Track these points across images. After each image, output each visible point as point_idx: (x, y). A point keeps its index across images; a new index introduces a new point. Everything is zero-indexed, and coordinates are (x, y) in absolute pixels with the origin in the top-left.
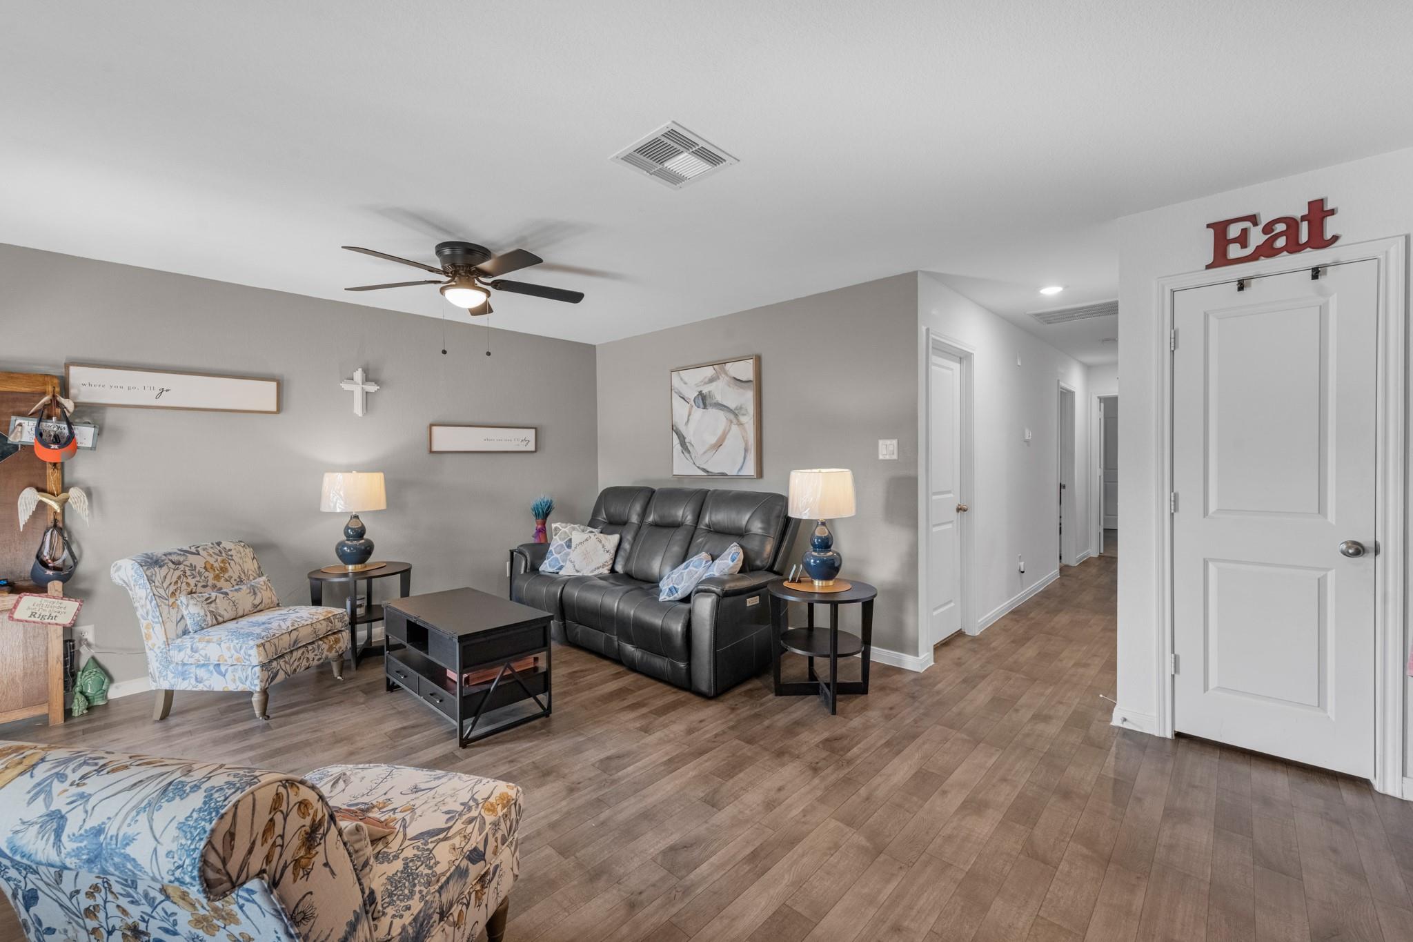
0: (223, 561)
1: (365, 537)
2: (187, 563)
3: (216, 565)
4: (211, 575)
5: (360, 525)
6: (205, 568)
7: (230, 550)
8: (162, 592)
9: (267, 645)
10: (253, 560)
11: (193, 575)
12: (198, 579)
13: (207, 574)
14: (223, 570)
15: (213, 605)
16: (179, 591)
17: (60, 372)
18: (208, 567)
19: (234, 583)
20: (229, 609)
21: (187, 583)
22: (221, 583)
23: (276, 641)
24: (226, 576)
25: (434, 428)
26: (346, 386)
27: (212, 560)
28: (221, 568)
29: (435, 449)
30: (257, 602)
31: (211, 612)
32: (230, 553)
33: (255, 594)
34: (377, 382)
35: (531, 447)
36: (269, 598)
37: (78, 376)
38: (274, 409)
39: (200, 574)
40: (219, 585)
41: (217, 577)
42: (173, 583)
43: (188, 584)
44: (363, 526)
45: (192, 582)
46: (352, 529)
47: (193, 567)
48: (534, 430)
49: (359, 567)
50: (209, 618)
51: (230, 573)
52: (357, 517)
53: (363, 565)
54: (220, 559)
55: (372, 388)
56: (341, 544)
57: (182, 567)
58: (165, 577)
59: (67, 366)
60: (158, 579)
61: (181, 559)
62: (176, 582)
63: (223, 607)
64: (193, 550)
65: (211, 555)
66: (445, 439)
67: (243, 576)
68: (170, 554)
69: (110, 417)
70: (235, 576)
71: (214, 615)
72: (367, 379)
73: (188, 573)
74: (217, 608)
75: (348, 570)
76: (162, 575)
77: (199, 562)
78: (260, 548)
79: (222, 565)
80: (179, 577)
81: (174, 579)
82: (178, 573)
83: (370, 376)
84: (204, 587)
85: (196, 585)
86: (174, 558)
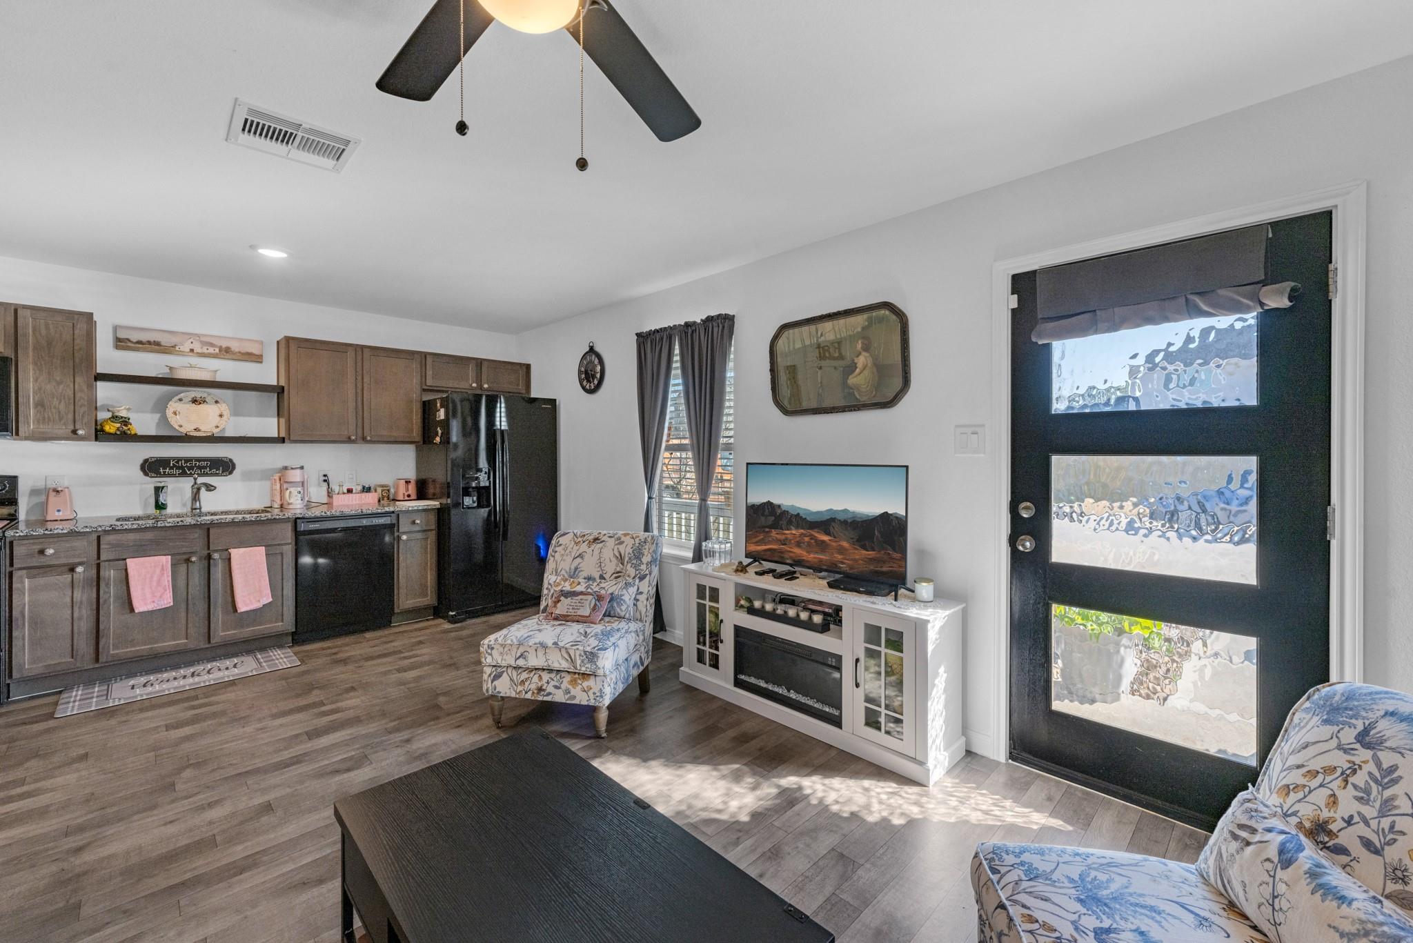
11: (1368, 792)
16: (1300, 795)
21: (1334, 795)
42: (1304, 770)
43: (1333, 800)
45: (1348, 805)
58: (1306, 746)
62: (1313, 774)
80: (1330, 770)
81: (1316, 765)
82: (1340, 760)
85: (1349, 822)
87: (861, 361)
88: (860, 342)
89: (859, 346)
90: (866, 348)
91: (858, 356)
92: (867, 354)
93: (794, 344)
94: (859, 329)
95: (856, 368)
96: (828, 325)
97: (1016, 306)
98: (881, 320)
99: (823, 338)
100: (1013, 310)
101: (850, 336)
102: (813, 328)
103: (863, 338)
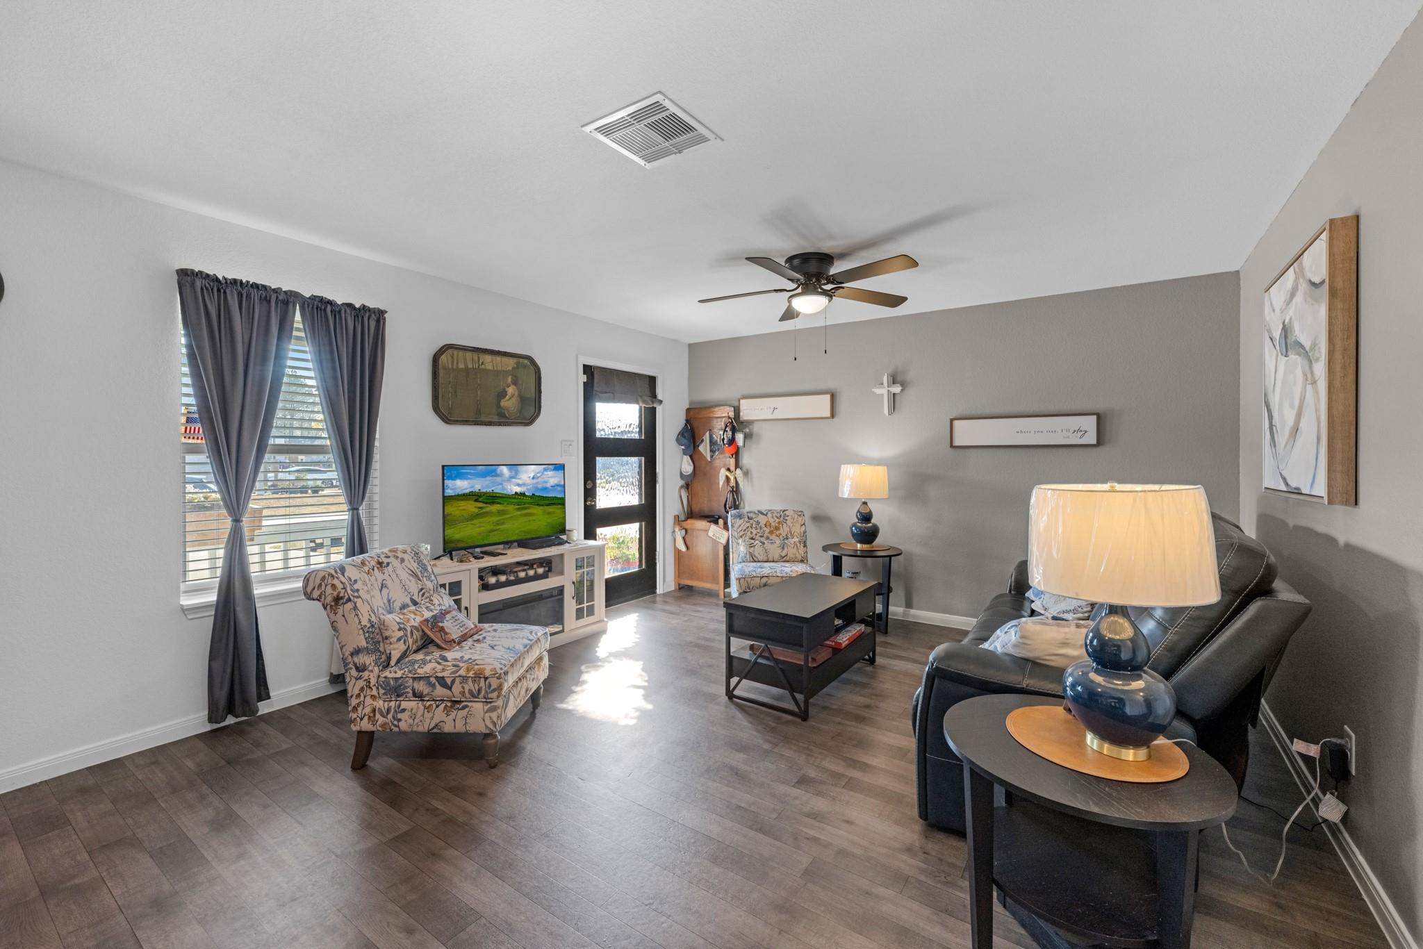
0: (779, 523)
1: (872, 521)
2: (756, 520)
3: (773, 524)
4: (767, 530)
5: (868, 511)
6: (765, 525)
7: (788, 516)
8: (735, 533)
9: (742, 580)
10: (802, 525)
11: (757, 527)
12: (758, 531)
13: (765, 529)
14: (777, 528)
15: (752, 549)
16: (744, 536)
17: (736, 404)
18: (767, 524)
19: (782, 539)
20: (762, 554)
22: (773, 537)
23: (749, 580)
24: (778, 533)
25: (956, 423)
26: (878, 391)
27: (771, 520)
28: (776, 527)
29: (956, 443)
30: (783, 554)
31: (750, 552)
32: (786, 518)
33: (783, 548)
34: (904, 385)
35: (1091, 438)
36: (794, 554)
37: (744, 404)
38: (828, 414)
39: (761, 528)
40: (771, 537)
41: (771, 532)
43: (751, 533)
44: (870, 512)
45: (754, 532)
46: (861, 513)
47: (758, 523)
48: (1095, 417)
49: (866, 547)
50: (748, 556)
51: (781, 531)
52: (865, 503)
53: (868, 546)
54: (777, 520)
55: (897, 389)
56: (854, 525)
57: (752, 521)
59: (739, 401)
60: (736, 526)
61: (754, 516)
62: (745, 530)
63: (758, 551)
64: (765, 513)
65: (773, 517)
66: (968, 433)
67: (789, 535)
68: (751, 512)
69: (756, 428)
70: (784, 535)
71: (752, 555)
72: (894, 380)
73: (754, 526)
74: (754, 551)
75: (857, 547)
76: (740, 523)
77: (762, 520)
78: (818, 519)
79: (777, 525)
81: (745, 528)
82: (748, 525)
83: (899, 379)
84: (761, 536)
85: (756, 535)
86: (750, 515)
87: (511, 390)
88: (510, 377)
89: (510, 380)
90: (515, 383)
91: (508, 387)
92: (514, 387)
93: (457, 363)
94: (511, 368)
95: (507, 395)
96: (488, 358)
97: (585, 381)
98: (525, 366)
99: (483, 366)
100: (584, 383)
101: (504, 371)
102: (475, 356)
103: (512, 375)
